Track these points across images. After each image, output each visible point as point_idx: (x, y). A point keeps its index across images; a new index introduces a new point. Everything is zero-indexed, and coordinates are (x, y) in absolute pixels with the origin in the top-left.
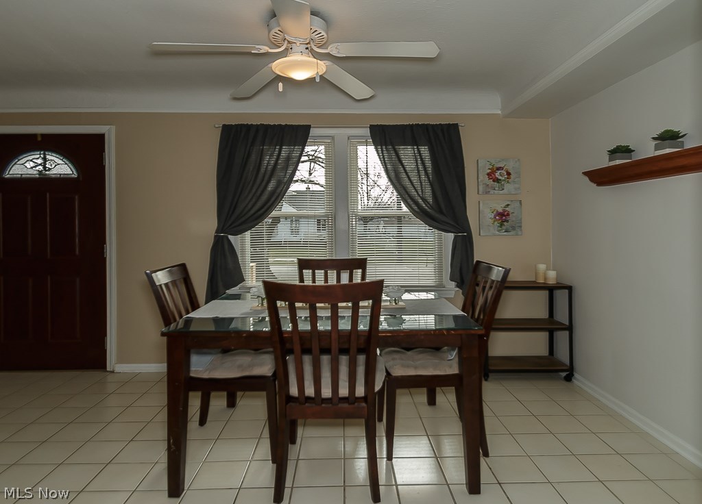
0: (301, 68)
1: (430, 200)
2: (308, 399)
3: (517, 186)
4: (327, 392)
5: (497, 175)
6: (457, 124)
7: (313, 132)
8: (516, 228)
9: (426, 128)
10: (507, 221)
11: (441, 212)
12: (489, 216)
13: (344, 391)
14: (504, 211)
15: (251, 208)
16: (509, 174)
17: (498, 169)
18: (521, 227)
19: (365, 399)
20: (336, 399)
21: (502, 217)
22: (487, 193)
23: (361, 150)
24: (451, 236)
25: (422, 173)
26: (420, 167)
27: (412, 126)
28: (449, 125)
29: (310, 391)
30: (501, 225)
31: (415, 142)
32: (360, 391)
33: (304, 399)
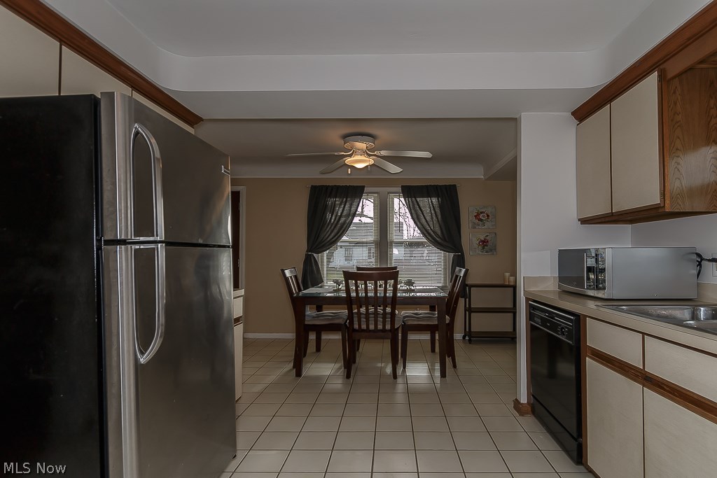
0: (360, 162)
1: (439, 233)
2: (363, 330)
3: (493, 223)
4: (372, 327)
5: (481, 216)
6: (455, 185)
7: (366, 190)
8: (493, 250)
9: (436, 187)
10: (487, 246)
11: (445, 241)
12: (476, 242)
13: (380, 327)
14: (485, 239)
15: (328, 238)
16: (488, 216)
17: (482, 213)
18: (495, 249)
19: (390, 331)
20: (376, 330)
21: (484, 243)
22: (475, 228)
23: (396, 201)
24: (452, 255)
25: (434, 215)
26: (433, 212)
27: (427, 186)
28: (450, 185)
29: (364, 327)
30: (483, 248)
31: (429, 196)
32: (388, 327)
33: (360, 330)
